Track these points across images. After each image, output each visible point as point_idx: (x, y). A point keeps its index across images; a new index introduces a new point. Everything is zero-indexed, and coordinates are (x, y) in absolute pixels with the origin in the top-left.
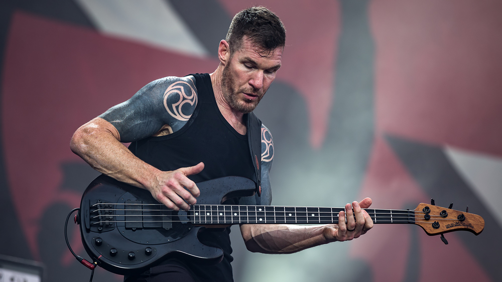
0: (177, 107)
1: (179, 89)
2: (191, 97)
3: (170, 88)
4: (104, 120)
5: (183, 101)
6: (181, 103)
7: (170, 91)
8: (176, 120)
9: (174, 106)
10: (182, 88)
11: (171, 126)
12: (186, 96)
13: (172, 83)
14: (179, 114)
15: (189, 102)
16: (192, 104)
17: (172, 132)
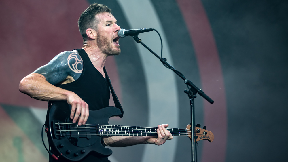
0: (75, 66)
1: (75, 57)
2: (80, 60)
3: (69, 56)
4: (37, 74)
5: (77, 62)
6: (76, 64)
7: (70, 58)
8: (75, 73)
9: (73, 65)
10: (76, 56)
11: (72, 76)
12: (78, 60)
13: (70, 54)
14: (76, 70)
15: (80, 62)
16: (81, 64)
17: (74, 81)
